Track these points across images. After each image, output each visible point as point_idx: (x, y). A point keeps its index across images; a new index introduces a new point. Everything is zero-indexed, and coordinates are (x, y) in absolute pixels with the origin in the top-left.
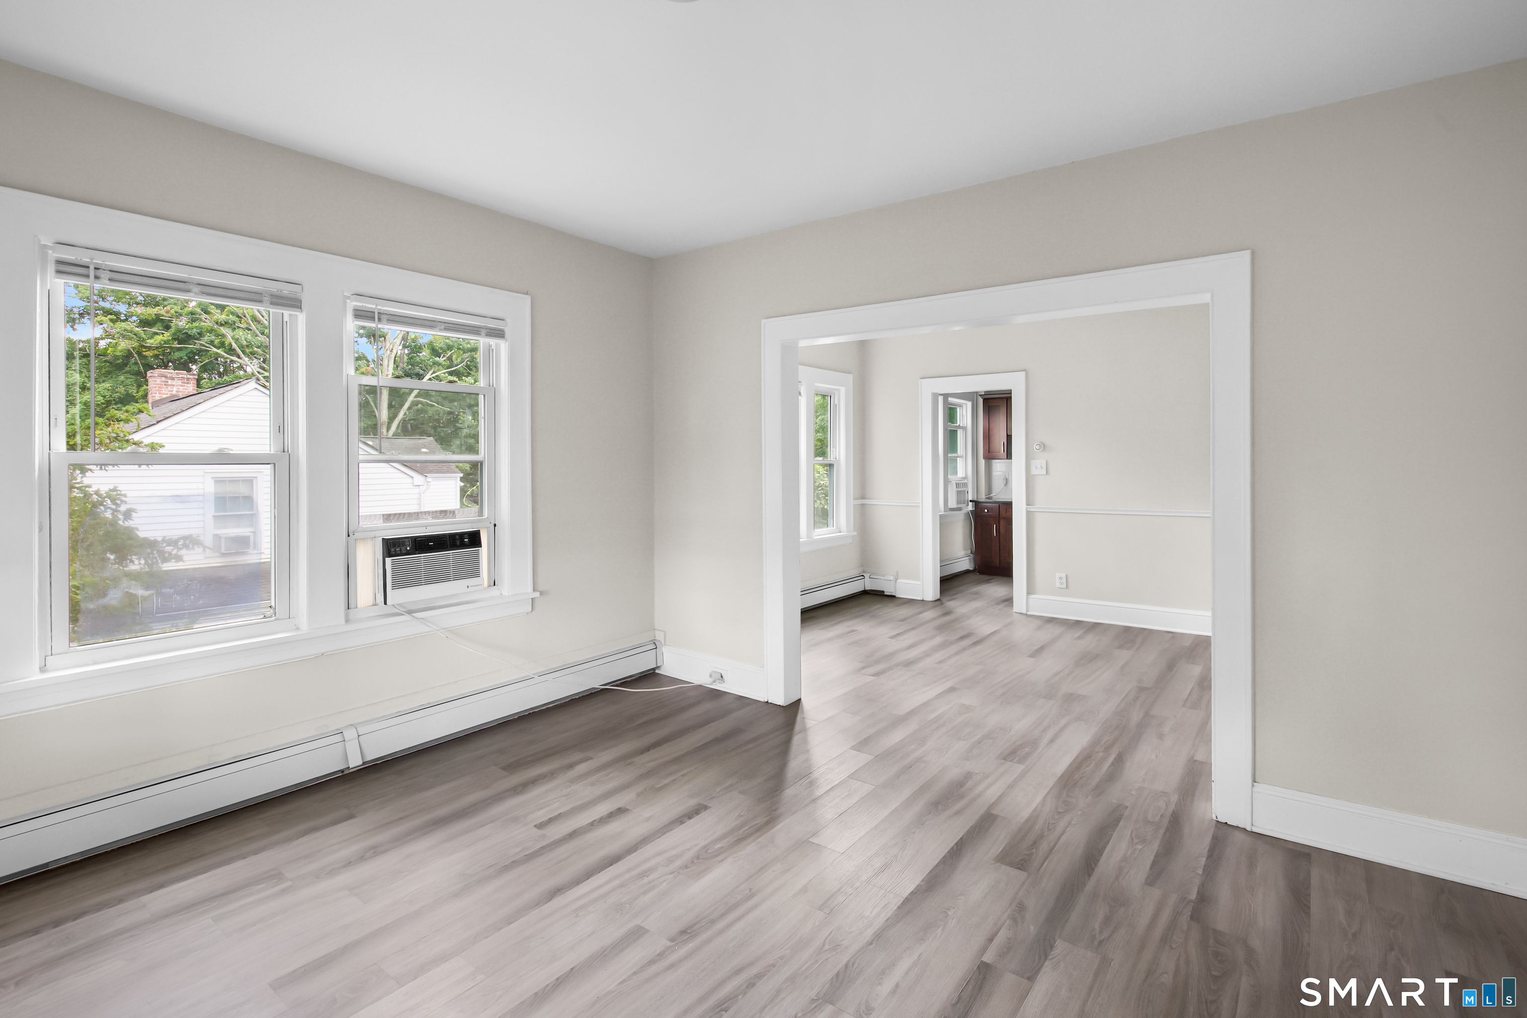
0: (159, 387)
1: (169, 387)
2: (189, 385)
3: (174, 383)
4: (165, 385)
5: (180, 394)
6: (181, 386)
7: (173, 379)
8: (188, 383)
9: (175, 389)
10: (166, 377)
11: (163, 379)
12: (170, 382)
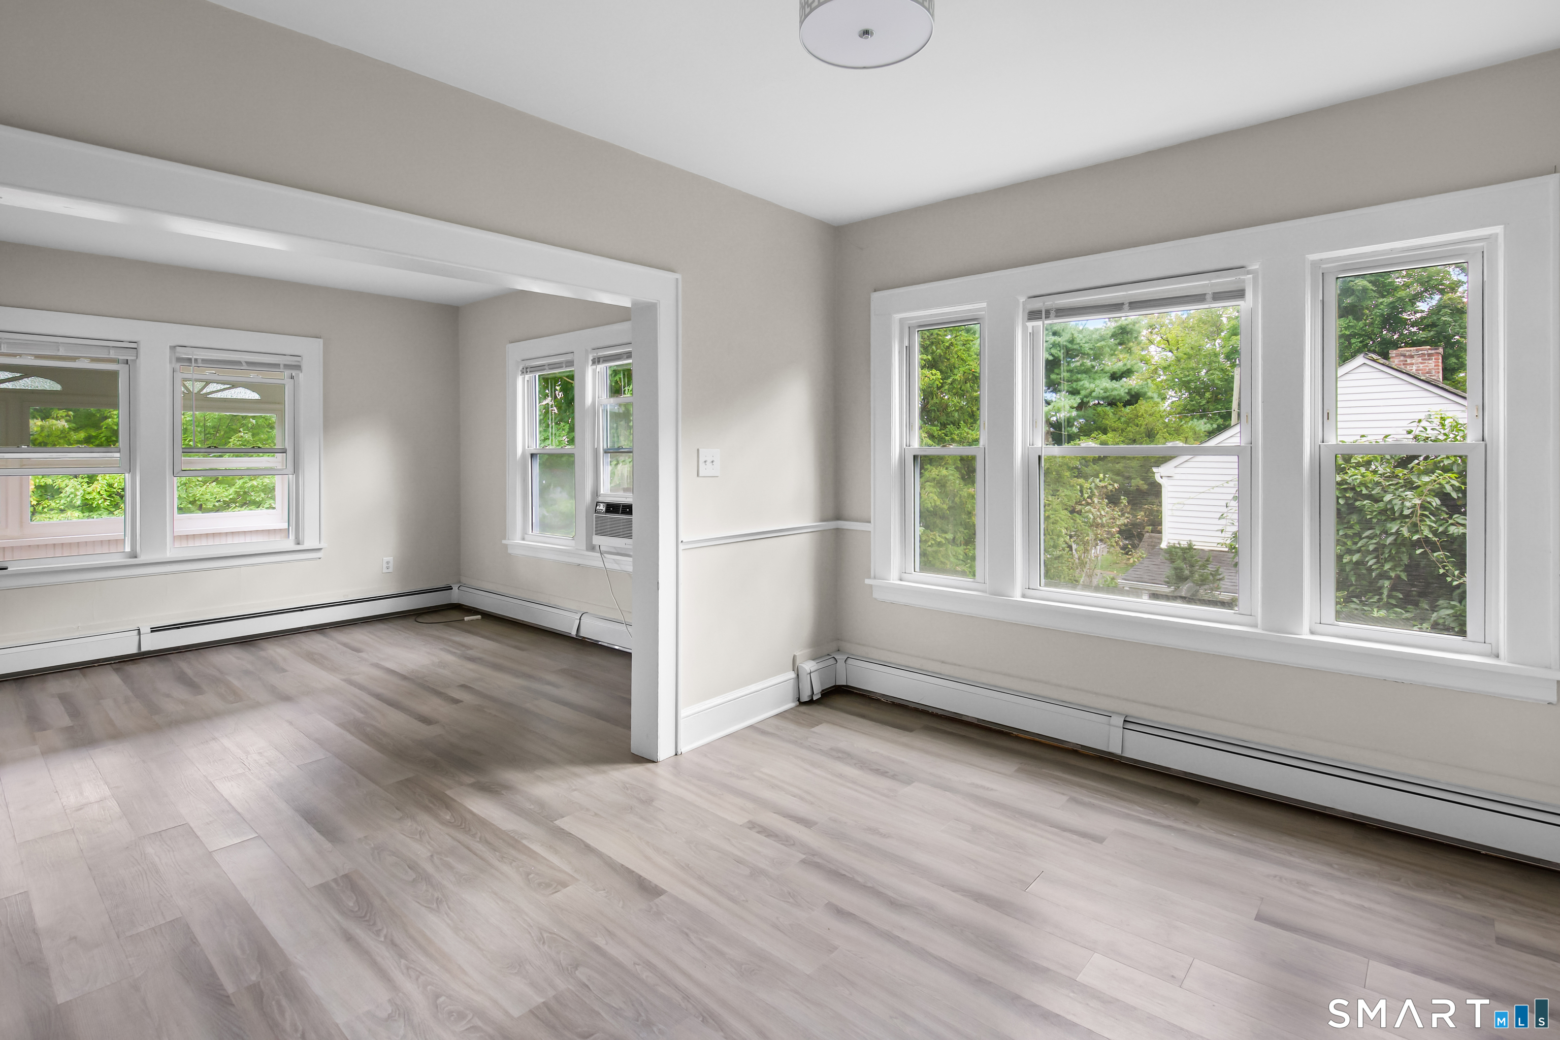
1: (1408, 367)
2: (1430, 362)
3: (1413, 361)
4: (1404, 364)
5: (1420, 372)
6: (1421, 363)
7: (1412, 357)
8: (1429, 360)
9: (1414, 368)
10: (1405, 356)
11: (1402, 358)
12: (1409, 361)
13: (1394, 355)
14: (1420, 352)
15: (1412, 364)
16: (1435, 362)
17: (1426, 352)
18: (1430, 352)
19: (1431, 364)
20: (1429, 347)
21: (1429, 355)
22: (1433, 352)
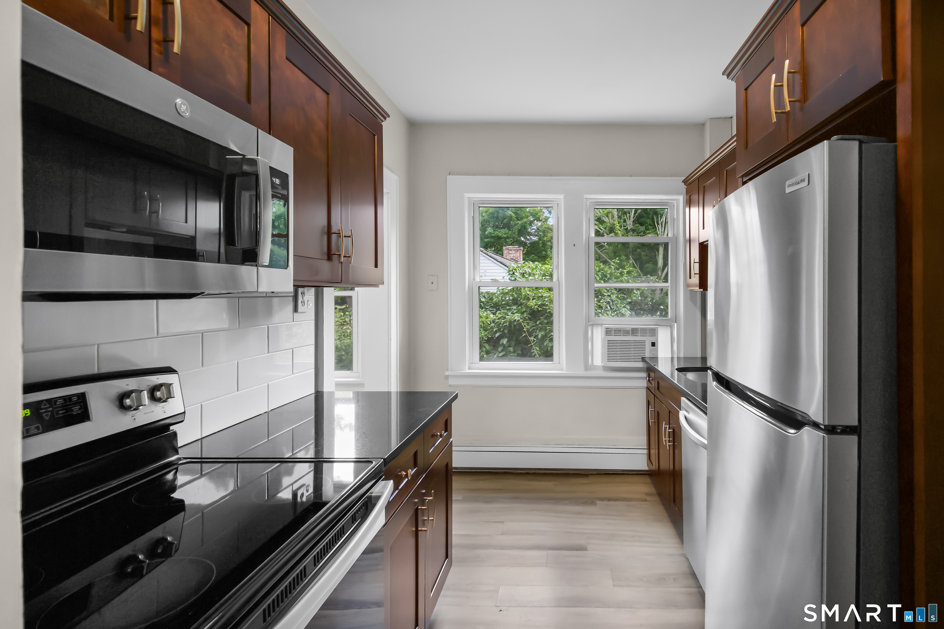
0: (506, 255)
1: (510, 255)
2: (518, 253)
3: (512, 252)
4: (508, 254)
5: (514, 257)
6: (515, 254)
7: (511, 250)
8: (517, 252)
9: (512, 255)
10: (508, 250)
11: (508, 251)
12: (510, 252)
13: (505, 249)
14: (514, 249)
15: (511, 254)
16: (519, 253)
17: (516, 248)
18: (518, 248)
19: (518, 254)
20: (517, 246)
21: (517, 250)
22: (518, 249)
